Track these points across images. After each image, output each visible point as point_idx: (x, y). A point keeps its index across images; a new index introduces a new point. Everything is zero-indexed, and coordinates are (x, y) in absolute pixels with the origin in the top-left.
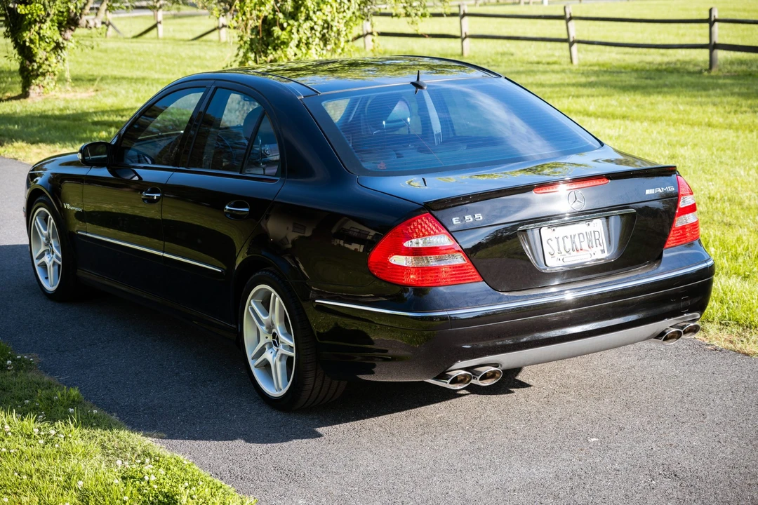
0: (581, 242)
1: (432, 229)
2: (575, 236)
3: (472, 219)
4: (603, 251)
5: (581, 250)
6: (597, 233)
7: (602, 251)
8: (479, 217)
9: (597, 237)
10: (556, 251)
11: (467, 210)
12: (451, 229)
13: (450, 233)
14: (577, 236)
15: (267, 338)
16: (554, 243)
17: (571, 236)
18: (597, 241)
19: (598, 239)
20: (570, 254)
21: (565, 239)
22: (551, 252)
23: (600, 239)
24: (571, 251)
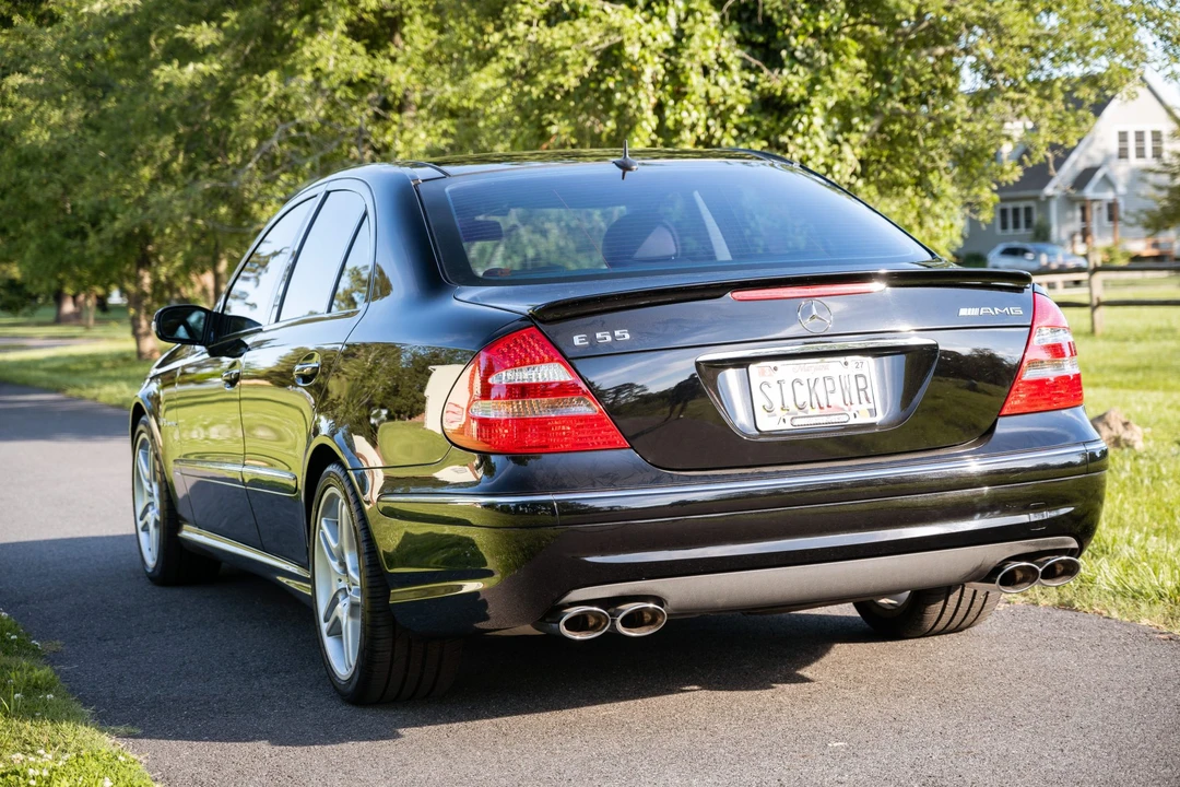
0: (827, 393)
1: (538, 353)
2: (816, 381)
3: (609, 338)
4: (873, 412)
5: (828, 406)
6: (860, 380)
7: (869, 410)
8: (624, 335)
9: (862, 386)
10: (777, 405)
11: (604, 323)
12: (569, 353)
13: (569, 361)
14: (821, 382)
15: (340, 580)
16: (774, 393)
17: (809, 381)
18: (862, 393)
19: (864, 390)
20: (806, 412)
21: (797, 385)
22: (767, 405)
23: (869, 391)
24: (808, 407)
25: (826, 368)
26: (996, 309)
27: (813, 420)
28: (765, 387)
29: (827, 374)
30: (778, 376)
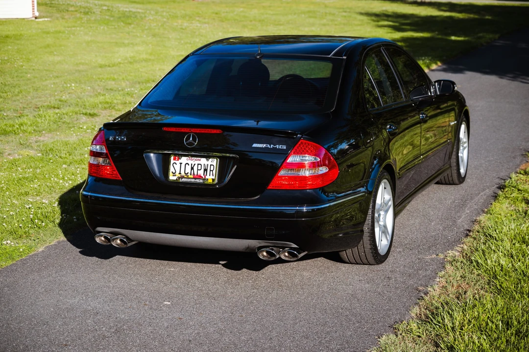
0: (198, 170)
2: (195, 164)
3: (119, 139)
4: (213, 180)
5: (197, 175)
6: (212, 167)
8: (124, 138)
9: (212, 169)
10: (178, 172)
13: (107, 146)
14: (196, 166)
16: (177, 167)
17: (192, 164)
18: (211, 172)
19: (212, 171)
20: (188, 176)
21: (187, 165)
22: (174, 172)
23: (214, 172)
24: (189, 174)
25: (200, 160)
26: (272, 145)
27: (189, 180)
28: (174, 164)
29: (199, 162)
30: (180, 161)
